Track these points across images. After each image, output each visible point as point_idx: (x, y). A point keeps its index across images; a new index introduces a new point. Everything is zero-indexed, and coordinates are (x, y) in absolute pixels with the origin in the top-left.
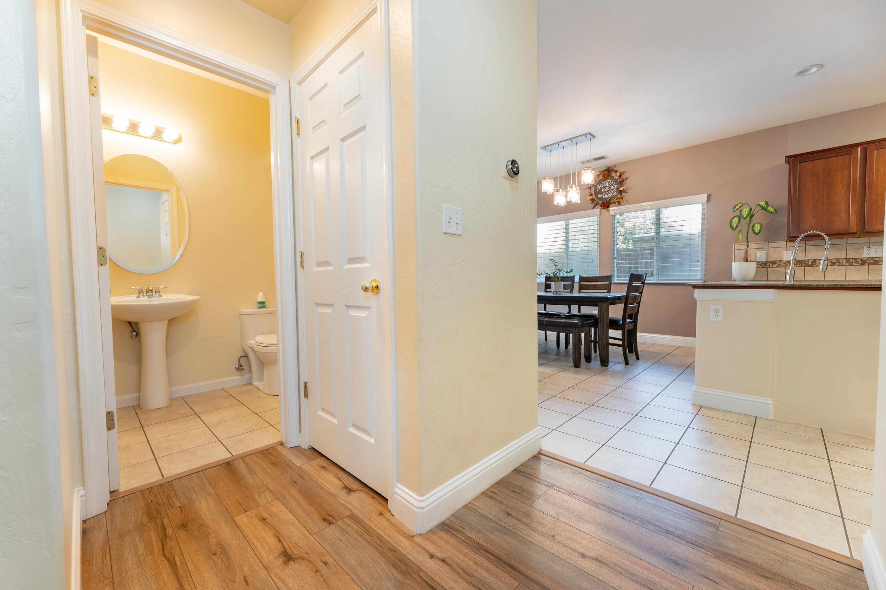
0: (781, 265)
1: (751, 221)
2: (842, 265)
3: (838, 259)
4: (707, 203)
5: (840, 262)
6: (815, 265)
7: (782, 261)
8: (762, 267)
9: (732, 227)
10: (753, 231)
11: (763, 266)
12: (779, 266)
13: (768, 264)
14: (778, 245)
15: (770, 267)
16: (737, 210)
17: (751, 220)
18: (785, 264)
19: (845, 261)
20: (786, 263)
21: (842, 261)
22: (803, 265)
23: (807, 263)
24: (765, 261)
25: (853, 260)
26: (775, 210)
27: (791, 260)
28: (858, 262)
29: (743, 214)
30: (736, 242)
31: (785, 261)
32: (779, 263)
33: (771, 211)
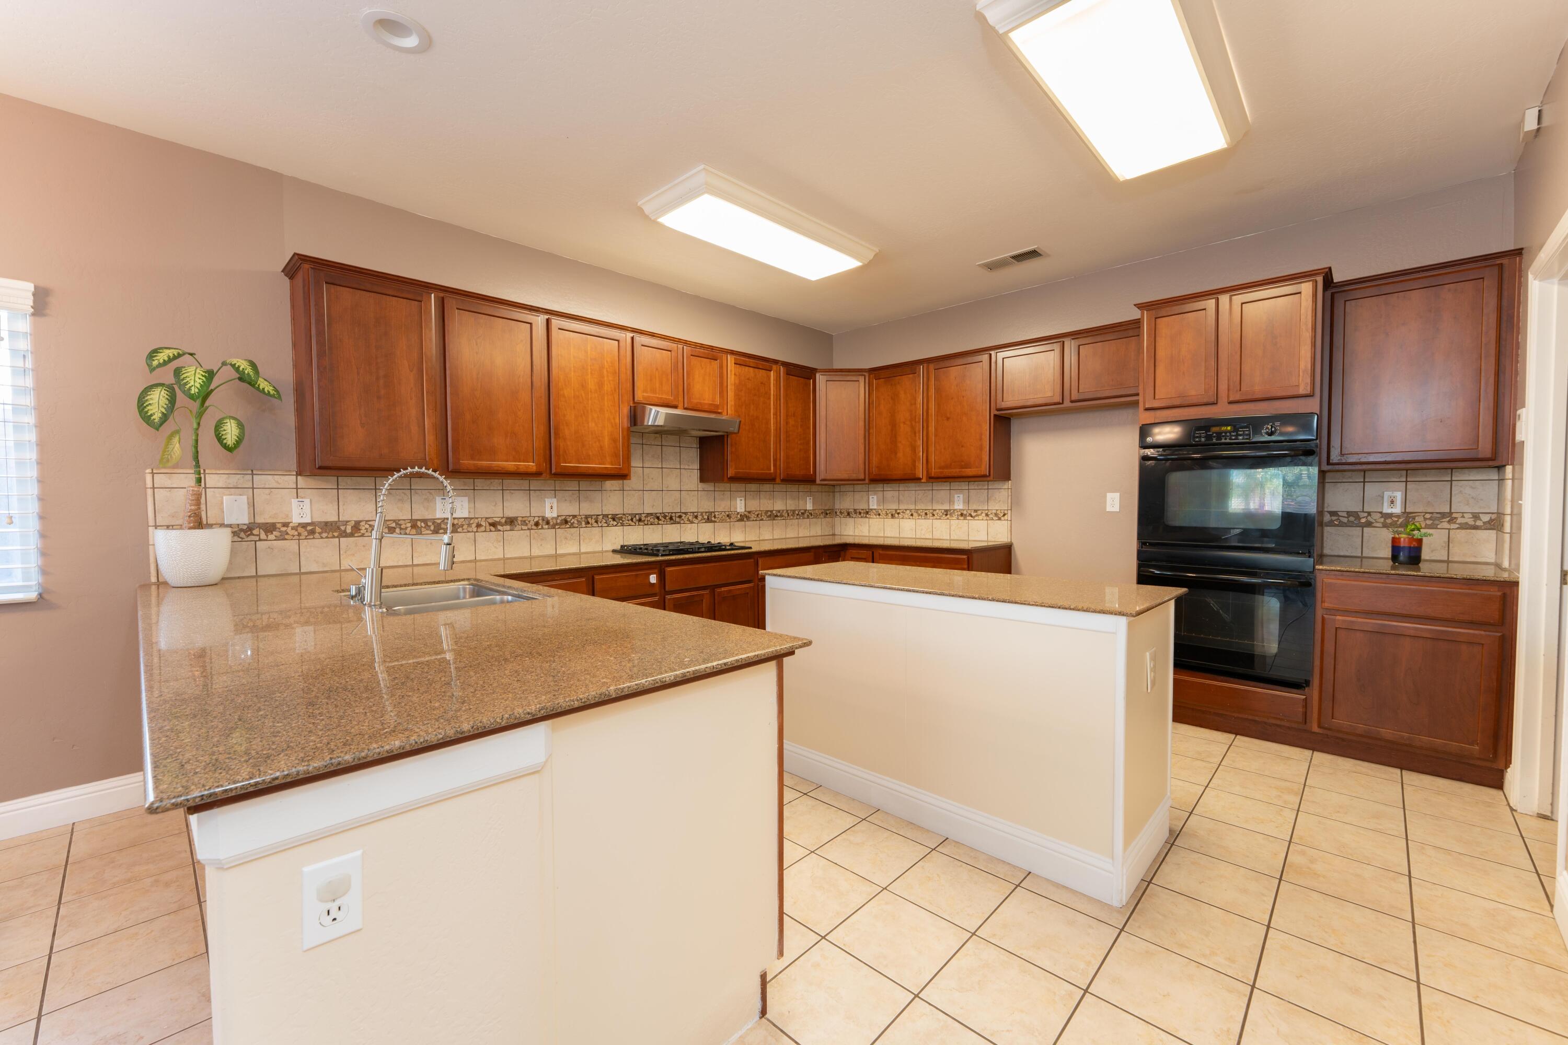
0: (287, 534)
1: (207, 408)
2: (407, 534)
3: (399, 520)
4: (34, 316)
5: (402, 527)
6: (360, 534)
7: (289, 523)
8: (240, 540)
9: (147, 418)
10: (220, 438)
11: (242, 538)
12: (281, 538)
13: (256, 532)
14: (277, 482)
15: (260, 540)
16: (160, 365)
17: (207, 404)
18: (297, 530)
19: (409, 525)
20: (300, 529)
21: (405, 524)
22: (336, 534)
23: (343, 528)
24: (247, 522)
25: (422, 524)
26: (276, 390)
27: (310, 521)
28: (430, 526)
29: (186, 384)
30: (163, 463)
31: (297, 525)
32: (284, 529)
33: (266, 390)
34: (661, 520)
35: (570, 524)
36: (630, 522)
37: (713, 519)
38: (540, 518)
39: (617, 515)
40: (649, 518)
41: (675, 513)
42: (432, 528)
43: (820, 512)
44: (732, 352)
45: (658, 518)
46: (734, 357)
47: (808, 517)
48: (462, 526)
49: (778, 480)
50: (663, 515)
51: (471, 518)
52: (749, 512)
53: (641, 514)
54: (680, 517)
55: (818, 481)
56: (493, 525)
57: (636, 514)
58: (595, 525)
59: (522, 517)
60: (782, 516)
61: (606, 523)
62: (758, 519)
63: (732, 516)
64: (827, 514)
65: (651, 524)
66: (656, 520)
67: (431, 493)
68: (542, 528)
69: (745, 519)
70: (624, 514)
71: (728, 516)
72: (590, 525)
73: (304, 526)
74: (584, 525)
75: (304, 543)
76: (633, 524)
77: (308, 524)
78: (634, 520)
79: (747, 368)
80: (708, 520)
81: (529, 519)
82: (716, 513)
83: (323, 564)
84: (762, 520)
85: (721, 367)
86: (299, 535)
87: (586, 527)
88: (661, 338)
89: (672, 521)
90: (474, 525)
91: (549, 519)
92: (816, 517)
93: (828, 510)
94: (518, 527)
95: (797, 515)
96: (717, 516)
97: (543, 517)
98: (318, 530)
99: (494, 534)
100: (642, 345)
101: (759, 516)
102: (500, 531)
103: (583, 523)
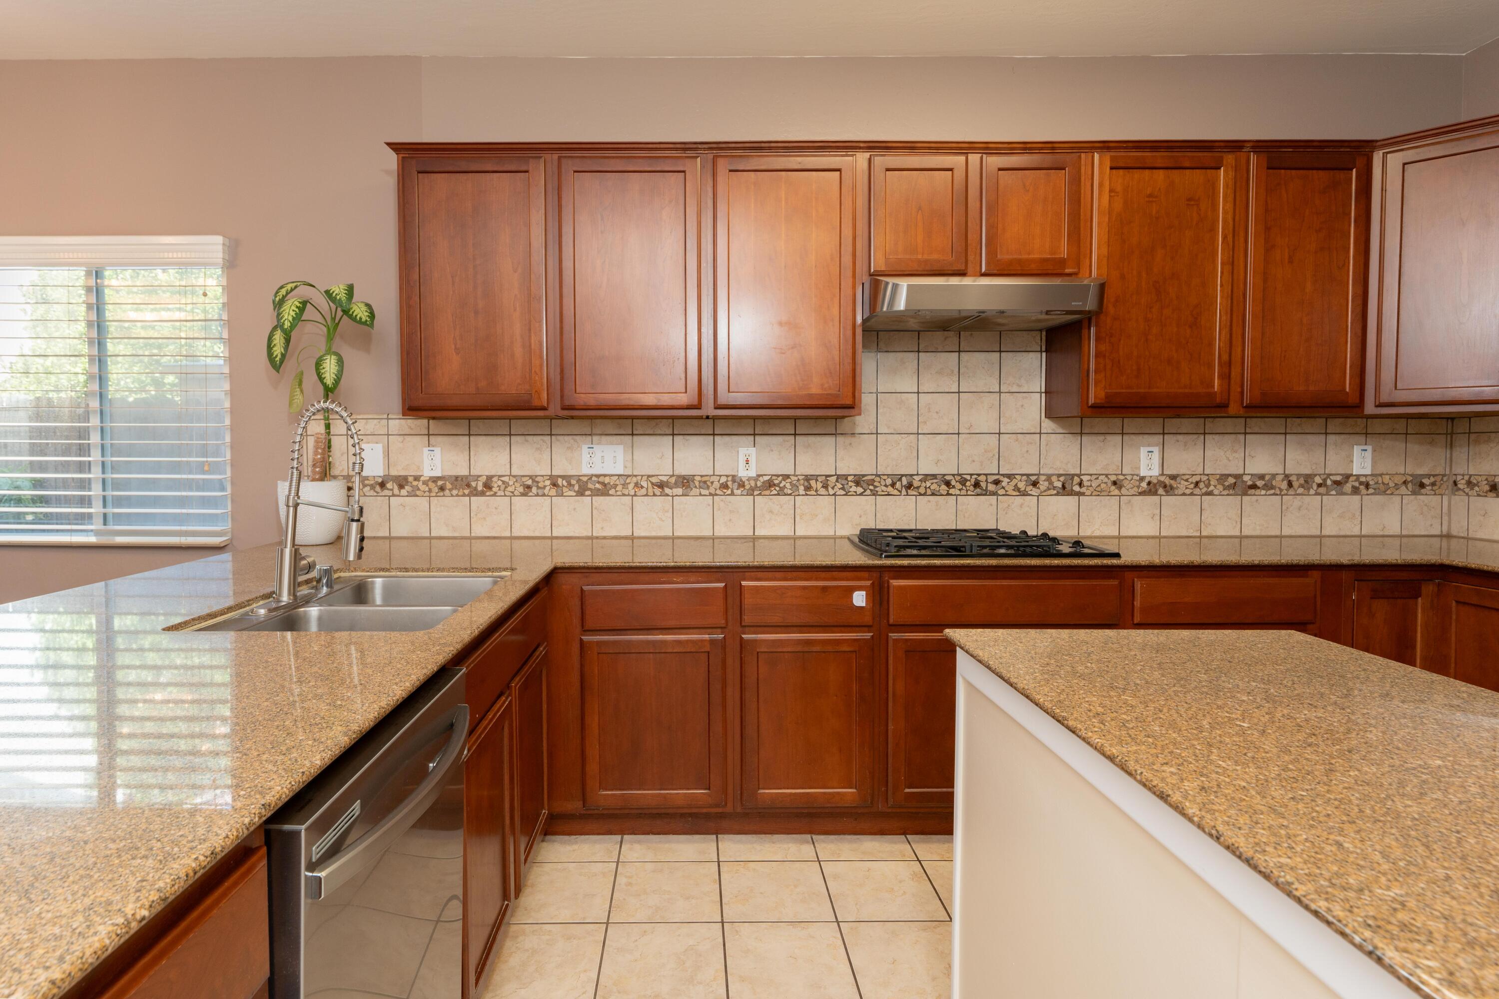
0: (419, 489)
2: (544, 495)
3: (536, 476)
4: (228, 267)
5: (540, 485)
6: (492, 493)
7: (422, 476)
8: (375, 494)
9: (272, 359)
11: (378, 493)
12: (413, 493)
13: (390, 486)
14: (410, 428)
15: (394, 495)
18: (427, 486)
19: (549, 482)
20: (431, 485)
21: (544, 481)
22: (467, 492)
23: (473, 484)
24: (383, 474)
25: (564, 482)
27: (440, 475)
28: (574, 485)
31: (428, 478)
32: (415, 483)
33: (358, 318)
34: (954, 487)
35: (778, 489)
36: (890, 489)
37: (1076, 488)
38: (730, 479)
39: (864, 476)
40: (928, 484)
41: (986, 475)
42: (576, 488)
43: (1399, 480)
44: (1105, 146)
45: (948, 484)
46: (1107, 156)
47: (1355, 491)
48: (615, 486)
49: (1233, 408)
50: (958, 478)
51: (628, 476)
52: (1173, 477)
53: (912, 475)
54: (997, 482)
55: (1370, 408)
56: (661, 485)
57: (902, 475)
58: (822, 491)
59: (702, 476)
60: (1268, 486)
61: (843, 489)
62: (1197, 491)
63: (1125, 483)
64: (1422, 485)
65: (933, 494)
66: (944, 487)
68: (732, 494)
69: (1161, 491)
70: (877, 475)
71: (1115, 483)
72: (813, 493)
73: (435, 480)
74: (802, 492)
75: (434, 501)
76: (896, 492)
77: (439, 478)
78: (898, 485)
79: (1147, 172)
80: (1064, 490)
81: (712, 479)
82: (1085, 478)
83: (453, 527)
84: (1210, 493)
85: (1076, 181)
86: (430, 491)
87: (807, 495)
88: (930, 148)
89: (978, 490)
90: (631, 486)
91: (744, 479)
92: (1384, 490)
93: (1429, 476)
94: (695, 491)
95: (1319, 485)
96: (1086, 483)
97: (733, 476)
98: (449, 486)
99: (659, 502)
100: (888, 170)
101: (1201, 485)
102: (668, 495)
103: (802, 488)
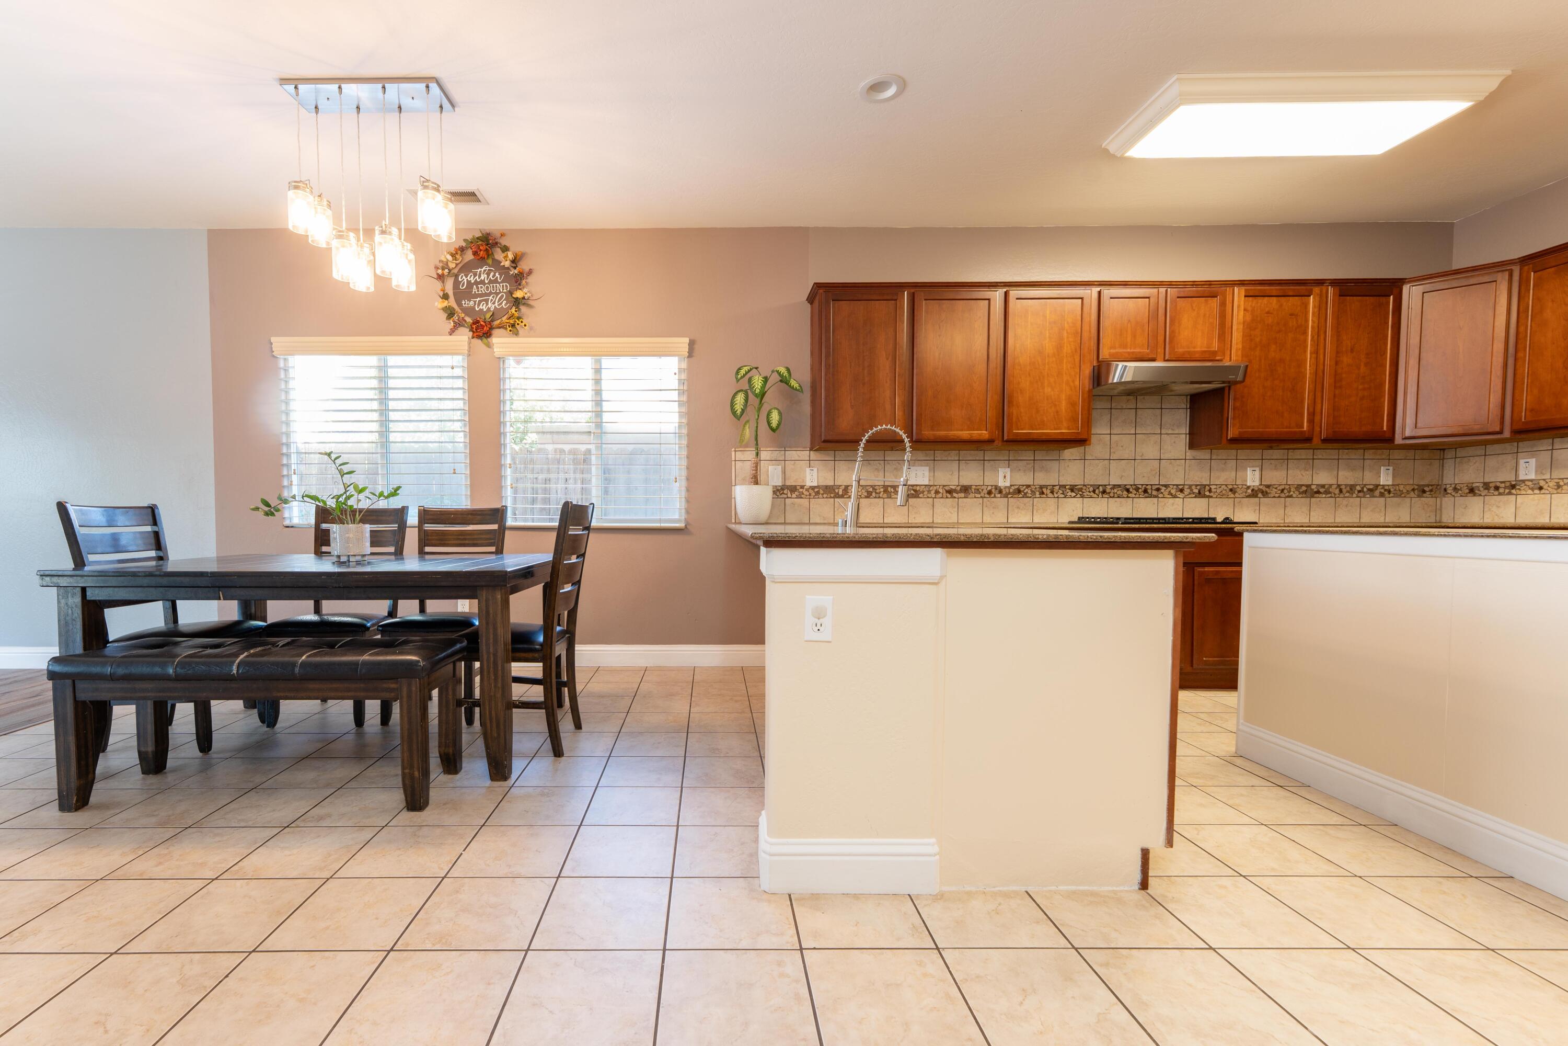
0: (803, 494)
1: (763, 404)
2: (879, 497)
3: (875, 486)
4: (688, 357)
5: (877, 491)
6: (848, 496)
7: (805, 485)
9: (734, 412)
10: (769, 423)
11: (778, 496)
12: (800, 496)
13: (785, 492)
14: (799, 456)
15: (788, 498)
16: (742, 377)
17: (763, 402)
18: (808, 491)
19: (882, 490)
20: (811, 491)
21: (880, 489)
22: (832, 495)
23: (837, 491)
24: (781, 485)
25: (892, 489)
26: (800, 386)
27: (816, 485)
29: (754, 387)
30: (742, 445)
31: (808, 487)
32: (801, 490)
33: (795, 388)
34: (1131, 493)
35: (1023, 494)
36: (1092, 494)
37: (1207, 493)
38: (993, 487)
39: (1076, 485)
40: (1115, 491)
41: (1151, 485)
43: (1409, 488)
44: (1242, 283)
45: (1128, 490)
46: (1244, 288)
47: (1382, 495)
48: (923, 492)
49: (1318, 442)
50: (1134, 487)
51: (931, 486)
52: (1268, 486)
53: (1105, 485)
54: (1158, 490)
55: (1397, 442)
56: (950, 492)
57: (1100, 485)
58: (1050, 495)
59: (976, 486)
60: (1327, 492)
61: (1063, 494)
62: (1283, 495)
63: (1238, 490)
64: (1424, 492)
65: (1119, 497)
66: (1125, 492)
67: (899, 463)
68: (995, 497)
69: (1260, 495)
70: (1084, 485)
71: (1231, 490)
72: (1044, 496)
73: (813, 488)
74: (1038, 495)
75: (812, 501)
76: (1095, 496)
77: (815, 487)
78: (1097, 491)
79: (1266, 298)
80: (1200, 495)
81: (983, 487)
82: (1213, 487)
83: (823, 517)
84: (1291, 496)
85: (1224, 304)
86: (810, 495)
87: (1041, 497)
88: (1137, 285)
89: (1146, 495)
90: (933, 492)
91: (1002, 488)
92: (1400, 494)
93: (1428, 486)
94: (972, 495)
95: (1359, 491)
96: (1213, 490)
97: (996, 486)
98: (821, 492)
99: (950, 501)
100: (1111, 298)
101: (1285, 491)
102: (955, 498)
103: (1038, 493)
